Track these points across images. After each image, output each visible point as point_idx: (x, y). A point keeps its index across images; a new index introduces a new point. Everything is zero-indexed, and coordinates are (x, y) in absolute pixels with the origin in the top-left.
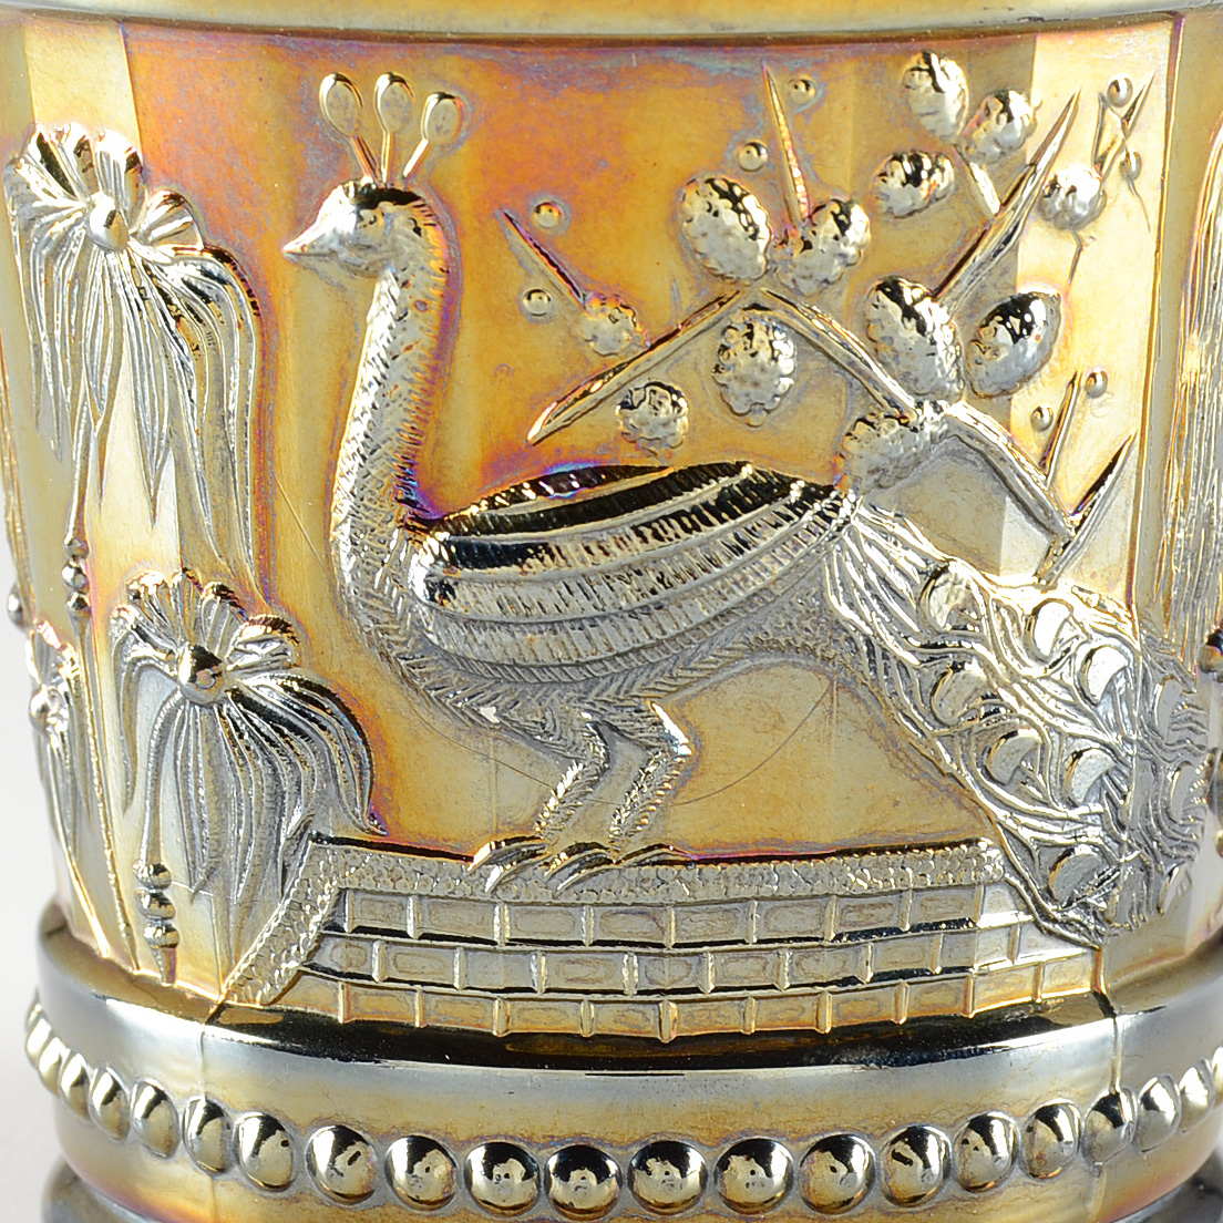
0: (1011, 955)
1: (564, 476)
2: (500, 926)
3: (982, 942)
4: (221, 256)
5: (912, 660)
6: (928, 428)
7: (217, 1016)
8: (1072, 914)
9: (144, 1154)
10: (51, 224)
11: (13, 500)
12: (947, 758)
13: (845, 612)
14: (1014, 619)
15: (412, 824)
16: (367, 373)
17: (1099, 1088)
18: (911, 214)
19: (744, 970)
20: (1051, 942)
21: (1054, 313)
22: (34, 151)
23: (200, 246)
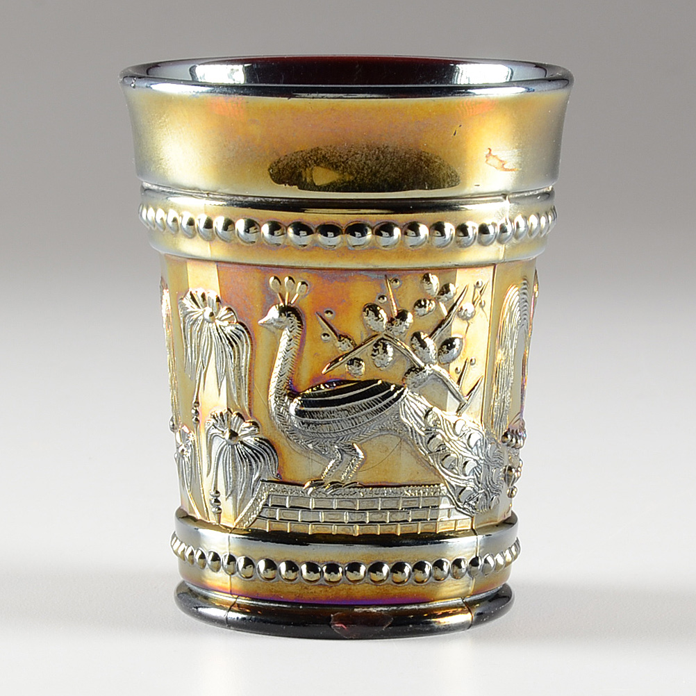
0: (449, 517)
1: (332, 383)
2: (312, 505)
3: (440, 512)
4: (241, 324)
5: (423, 434)
6: (427, 372)
7: (233, 530)
8: (465, 506)
9: (210, 571)
10: (192, 316)
11: (175, 393)
12: (432, 461)
13: (405, 420)
14: (450, 424)
15: (288, 477)
16: (280, 355)
17: (473, 555)
18: (424, 315)
19: (376, 517)
20: (460, 514)
21: (461, 342)
22: (189, 296)
23: (235, 321)
